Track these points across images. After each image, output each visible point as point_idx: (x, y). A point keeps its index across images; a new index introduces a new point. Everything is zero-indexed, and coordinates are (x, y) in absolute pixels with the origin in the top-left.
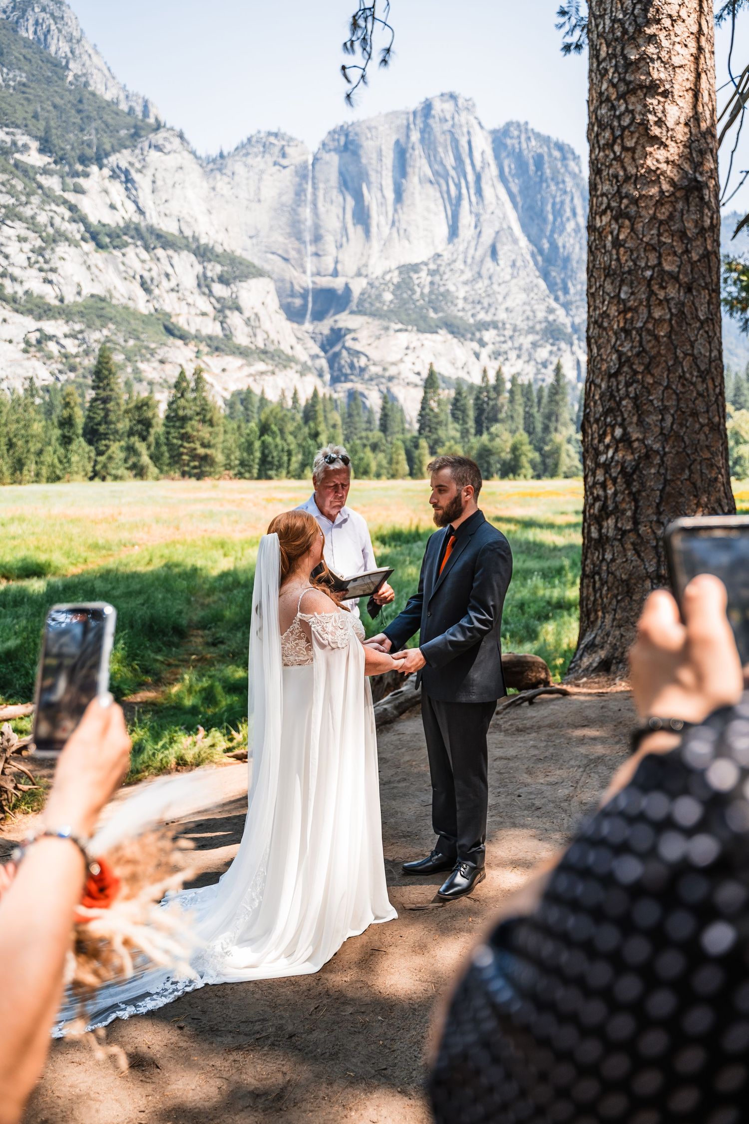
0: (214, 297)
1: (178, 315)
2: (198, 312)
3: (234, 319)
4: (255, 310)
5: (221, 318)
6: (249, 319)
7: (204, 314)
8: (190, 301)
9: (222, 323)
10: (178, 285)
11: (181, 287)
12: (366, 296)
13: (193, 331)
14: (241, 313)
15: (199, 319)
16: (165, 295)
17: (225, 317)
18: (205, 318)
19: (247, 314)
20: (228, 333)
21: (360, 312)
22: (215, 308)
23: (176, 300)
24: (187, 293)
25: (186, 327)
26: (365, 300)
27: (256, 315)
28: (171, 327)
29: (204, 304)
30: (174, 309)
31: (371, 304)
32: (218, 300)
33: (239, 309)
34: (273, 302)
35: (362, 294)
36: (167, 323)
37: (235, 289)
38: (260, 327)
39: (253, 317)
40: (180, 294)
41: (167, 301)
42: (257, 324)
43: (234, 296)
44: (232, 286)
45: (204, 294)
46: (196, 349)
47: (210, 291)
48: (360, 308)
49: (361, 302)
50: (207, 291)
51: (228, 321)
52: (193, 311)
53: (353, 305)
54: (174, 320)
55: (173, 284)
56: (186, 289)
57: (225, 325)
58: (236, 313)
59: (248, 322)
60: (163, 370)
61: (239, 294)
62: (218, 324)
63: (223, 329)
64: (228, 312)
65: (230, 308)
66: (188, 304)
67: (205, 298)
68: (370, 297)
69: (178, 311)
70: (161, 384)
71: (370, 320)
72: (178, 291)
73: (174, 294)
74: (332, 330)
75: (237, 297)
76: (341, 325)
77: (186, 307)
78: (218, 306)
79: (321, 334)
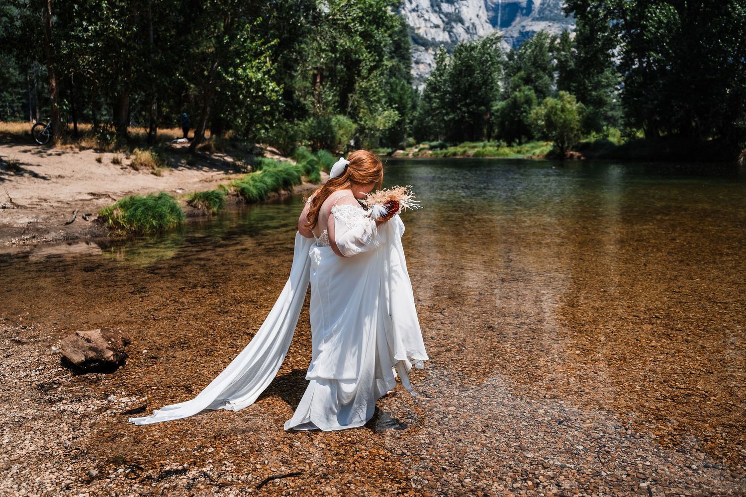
0: (443, 13)
1: (419, 28)
2: (432, 25)
3: (459, 29)
4: (472, 21)
5: (448, 29)
6: (468, 28)
7: (437, 26)
8: (426, 17)
9: (449, 32)
10: (417, 6)
11: (420, 8)
12: (546, 5)
13: (430, 39)
14: (463, 24)
15: (433, 31)
16: (409, 14)
17: (452, 27)
18: (437, 29)
19: (467, 24)
20: (454, 39)
21: (542, 18)
22: (443, 21)
23: (416, 17)
24: (424, 12)
25: (425, 36)
26: (545, 9)
27: (473, 24)
28: (416, 37)
29: (435, 19)
30: (415, 24)
31: (551, 11)
32: (446, 15)
33: (461, 21)
34: (484, 16)
35: (542, 4)
36: (413, 35)
37: (458, 6)
38: (476, 34)
39: (471, 26)
40: (419, 13)
41: (411, 19)
42: (474, 32)
43: (457, 11)
44: (456, 4)
45: (436, 12)
46: (434, 53)
47: (440, 9)
48: (542, 15)
49: (541, 11)
50: (437, 9)
51: (454, 30)
52: (429, 25)
53: (535, 13)
54: (416, 31)
55: (414, 5)
56: (423, 9)
57: (452, 34)
58: (460, 25)
59: (467, 30)
60: (418, 69)
61: (461, 10)
62: (447, 33)
63: (450, 36)
64: (454, 24)
65: (455, 21)
66: (425, 20)
67: (436, 15)
68: (549, 5)
69: (418, 26)
70: (418, 79)
71: (551, 24)
72: (417, 11)
73: (415, 14)
74: (521, 33)
75: (459, 12)
76: (528, 29)
77: (423, 22)
78: (446, 20)
79: (512, 37)
